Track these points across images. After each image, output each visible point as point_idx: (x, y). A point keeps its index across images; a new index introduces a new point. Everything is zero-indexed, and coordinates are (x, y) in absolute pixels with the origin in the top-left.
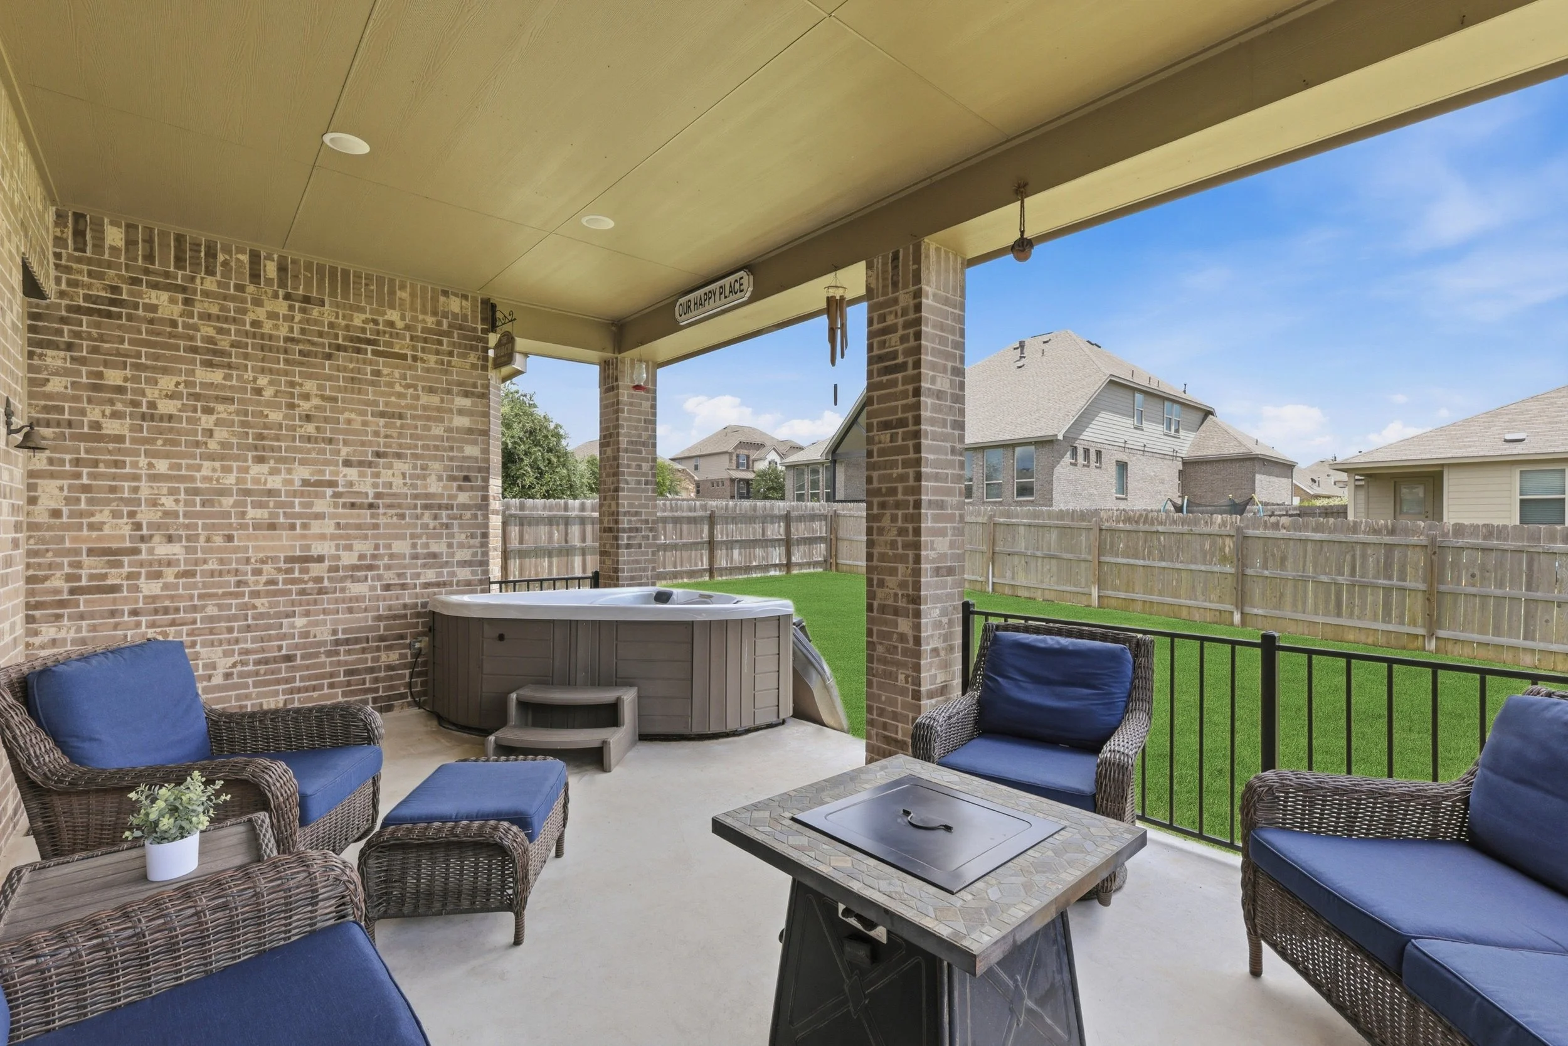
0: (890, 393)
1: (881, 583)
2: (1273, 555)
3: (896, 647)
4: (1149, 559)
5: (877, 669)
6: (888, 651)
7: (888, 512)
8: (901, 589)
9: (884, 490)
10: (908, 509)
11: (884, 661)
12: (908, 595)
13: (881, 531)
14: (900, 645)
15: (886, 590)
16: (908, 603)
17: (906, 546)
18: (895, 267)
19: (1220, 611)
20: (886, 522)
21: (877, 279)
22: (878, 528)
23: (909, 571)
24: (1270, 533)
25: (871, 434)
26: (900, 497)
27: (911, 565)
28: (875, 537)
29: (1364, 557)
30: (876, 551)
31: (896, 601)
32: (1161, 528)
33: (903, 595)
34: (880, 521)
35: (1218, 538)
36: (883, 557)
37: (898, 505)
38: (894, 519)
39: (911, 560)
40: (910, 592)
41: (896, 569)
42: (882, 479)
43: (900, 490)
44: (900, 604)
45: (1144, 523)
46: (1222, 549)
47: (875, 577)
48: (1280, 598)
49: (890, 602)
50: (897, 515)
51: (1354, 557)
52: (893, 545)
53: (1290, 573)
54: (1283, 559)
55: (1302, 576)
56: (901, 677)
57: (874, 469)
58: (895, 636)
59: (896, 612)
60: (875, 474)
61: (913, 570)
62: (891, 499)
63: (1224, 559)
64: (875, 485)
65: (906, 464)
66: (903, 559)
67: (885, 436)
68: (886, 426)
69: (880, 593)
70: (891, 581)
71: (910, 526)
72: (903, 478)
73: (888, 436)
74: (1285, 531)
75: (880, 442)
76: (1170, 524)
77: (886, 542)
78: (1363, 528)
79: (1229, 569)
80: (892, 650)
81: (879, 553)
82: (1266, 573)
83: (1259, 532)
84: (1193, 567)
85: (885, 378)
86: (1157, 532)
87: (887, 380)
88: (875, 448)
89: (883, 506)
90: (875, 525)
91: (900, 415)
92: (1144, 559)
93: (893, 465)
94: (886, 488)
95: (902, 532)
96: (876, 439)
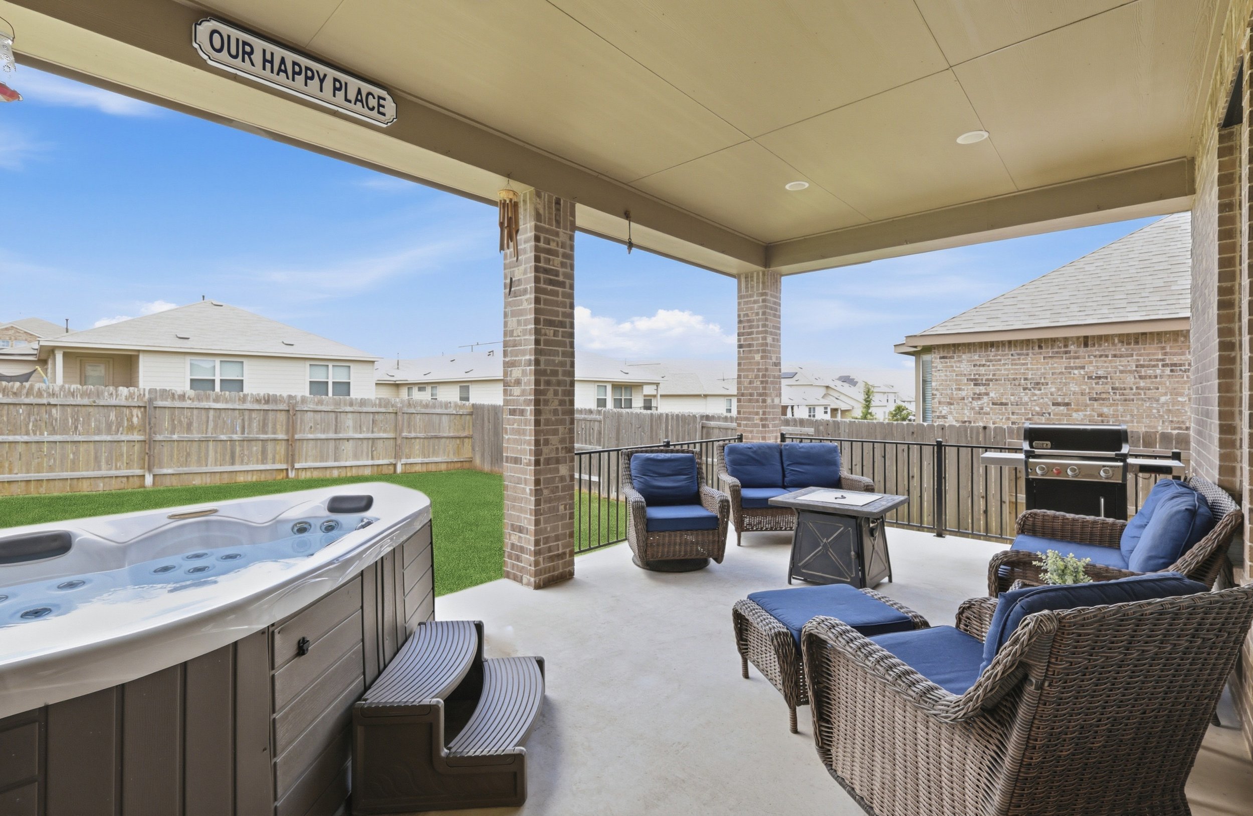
0: (553, 300)
1: (547, 442)
2: (180, 422)
3: (557, 487)
4: (35, 434)
5: (544, 508)
6: (553, 492)
7: (552, 388)
8: (561, 444)
9: (549, 372)
10: (566, 386)
11: (549, 500)
12: (566, 447)
13: (546, 402)
14: (560, 485)
15: (550, 447)
16: (567, 453)
17: (564, 413)
18: (558, 210)
19: (128, 477)
20: (550, 395)
21: (544, 209)
22: (545, 400)
23: (567, 430)
24: (177, 404)
25: (538, 327)
26: (560, 377)
27: (568, 426)
28: (542, 407)
29: (250, 419)
30: (542, 418)
31: (557, 453)
32: (53, 401)
33: (562, 448)
34: (545, 395)
35: (125, 409)
36: (548, 422)
37: (559, 383)
38: (556, 393)
39: (568, 422)
40: (567, 445)
41: (557, 430)
42: (548, 363)
43: (560, 373)
44: (560, 455)
45: (27, 395)
46: (130, 420)
47: (542, 438)
48: (186, 457)
49: (553, 455)
50: (558, 390)
51: (243, 420)
52: (555, 412)
53: (196, 436)
54: (190, 425)
55: (206, 437)
56: (562, 507)
57: (541, 355)
58: (557, 479)
59: (558, 461)
60: (542, 359)
61: (570, 429)
62: (554, 379)
63: (131, 428)
64: (542, 367)
65: (564, 354)
66: (562, 422)
67: (550, 331)
68: (550, 323)
69: (545, 450)
70: (554, 439)
71: (567, 398)
72: (562, 364)
73: (552, 332)
74: (190, 402)
75: (546, 335)
76: (65, 396)
77: (550, 411)
78: (249, 398)
79: (137, 437)
80: (555, 490)
81: (545, 419)
82: (175, 437)
83: (168, 403)
84: (97, 438)
85: (550, 287)
86: (49, 404)
87: (551, 290)
88: (542, 338)
89: (548, 383)
90: (542, 398)
91: (560, 318)
92: (27, 433)
93: (556, 353)
94: (551, 370)
95: (562, 403)
96: (543, 331)
